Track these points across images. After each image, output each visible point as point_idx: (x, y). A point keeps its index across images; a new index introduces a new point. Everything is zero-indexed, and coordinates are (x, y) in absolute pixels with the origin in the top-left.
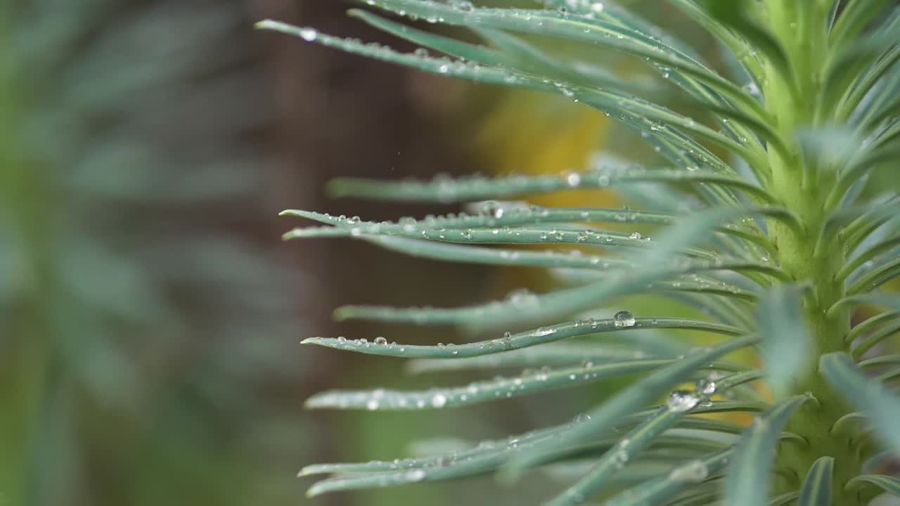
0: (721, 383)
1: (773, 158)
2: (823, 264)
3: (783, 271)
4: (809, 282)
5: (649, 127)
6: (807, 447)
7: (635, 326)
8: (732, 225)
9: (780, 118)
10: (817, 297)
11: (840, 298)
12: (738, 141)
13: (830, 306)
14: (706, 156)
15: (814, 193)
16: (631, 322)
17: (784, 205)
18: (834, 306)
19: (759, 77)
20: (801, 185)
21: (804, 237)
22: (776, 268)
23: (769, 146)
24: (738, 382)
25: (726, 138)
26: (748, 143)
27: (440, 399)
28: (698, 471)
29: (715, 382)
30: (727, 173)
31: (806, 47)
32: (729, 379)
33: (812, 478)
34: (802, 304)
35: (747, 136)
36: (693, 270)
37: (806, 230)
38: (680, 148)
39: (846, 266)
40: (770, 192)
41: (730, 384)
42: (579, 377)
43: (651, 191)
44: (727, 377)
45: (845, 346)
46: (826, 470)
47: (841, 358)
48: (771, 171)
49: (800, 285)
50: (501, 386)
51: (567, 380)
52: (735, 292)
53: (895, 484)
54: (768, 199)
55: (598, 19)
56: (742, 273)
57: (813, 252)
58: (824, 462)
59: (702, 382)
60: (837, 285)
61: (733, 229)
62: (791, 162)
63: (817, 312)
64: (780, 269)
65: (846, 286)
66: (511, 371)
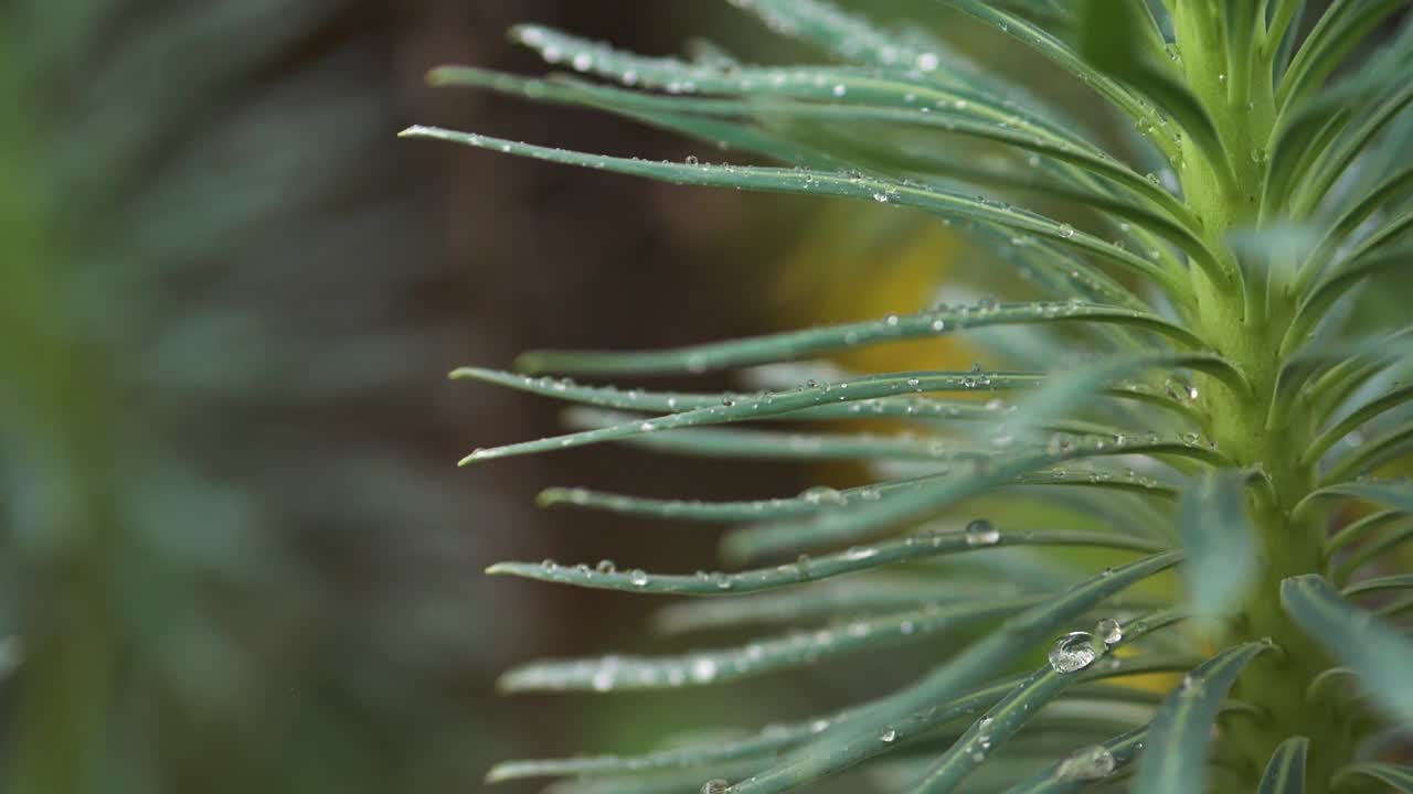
0: (1131, 626)
1: (1198, 280)
2: (1282, 440)
3: (1218, 451)
4: (1258, 468)
5: (1008, 240)
6: (1267, 723)
7: (999, 543)
8: (1141, 386)
9: (1205, 219)
10: (1274, 493)
11: (1309, 491)
12: (1146, 257)
13: (1295, 503)
14: (1097, 280)
15: (1262, 332)
16: (994, 537)
17: (1219, 353)
18: (1301, 504)
19: (1173, 158)
20: (1242, 320)
21: (1250, 399)
22: (1209, 448)
23: (1193, 263)
24: (1156, 624)
25: (1126, 252)
26: (1162, 259)
27: (705, 668)
28: (1100, 762)
29: (1122, 627)
30: (1132, 307)
31: (1241, 108)
32: (1144, 621)
33: (1275, 769)
34: (1252, 502)
35: (1158, 248)
36: (1080, 454)
37: (1253, 389)
38: (1059, 269)
39: (1316, 442)
40: (1195, 333)
41: (1145, 628)
42: (917, 628)
43: (1017, 337)
44: (1140, 618)
45: (1320, 565)
46: (1296, 759)
47: (1312, 583)
48: (1197, 301)
49: (1246, 471)
50: (797, 646)
51: (897, 633)
52: (1149, 486)
53: (1406, 777)
54: (1194, 342)
55: (929, 80)
56: (1156, 457)
57: (1265, 422)
58: (1294, 744)
59: (1101, 627)
60: (1304, 472)
61: (1142, 392)
62: (1225, 285)
63: (1273, 514)
64: (1215, 449)
65: (1317, 474)
66: (812, 622)
